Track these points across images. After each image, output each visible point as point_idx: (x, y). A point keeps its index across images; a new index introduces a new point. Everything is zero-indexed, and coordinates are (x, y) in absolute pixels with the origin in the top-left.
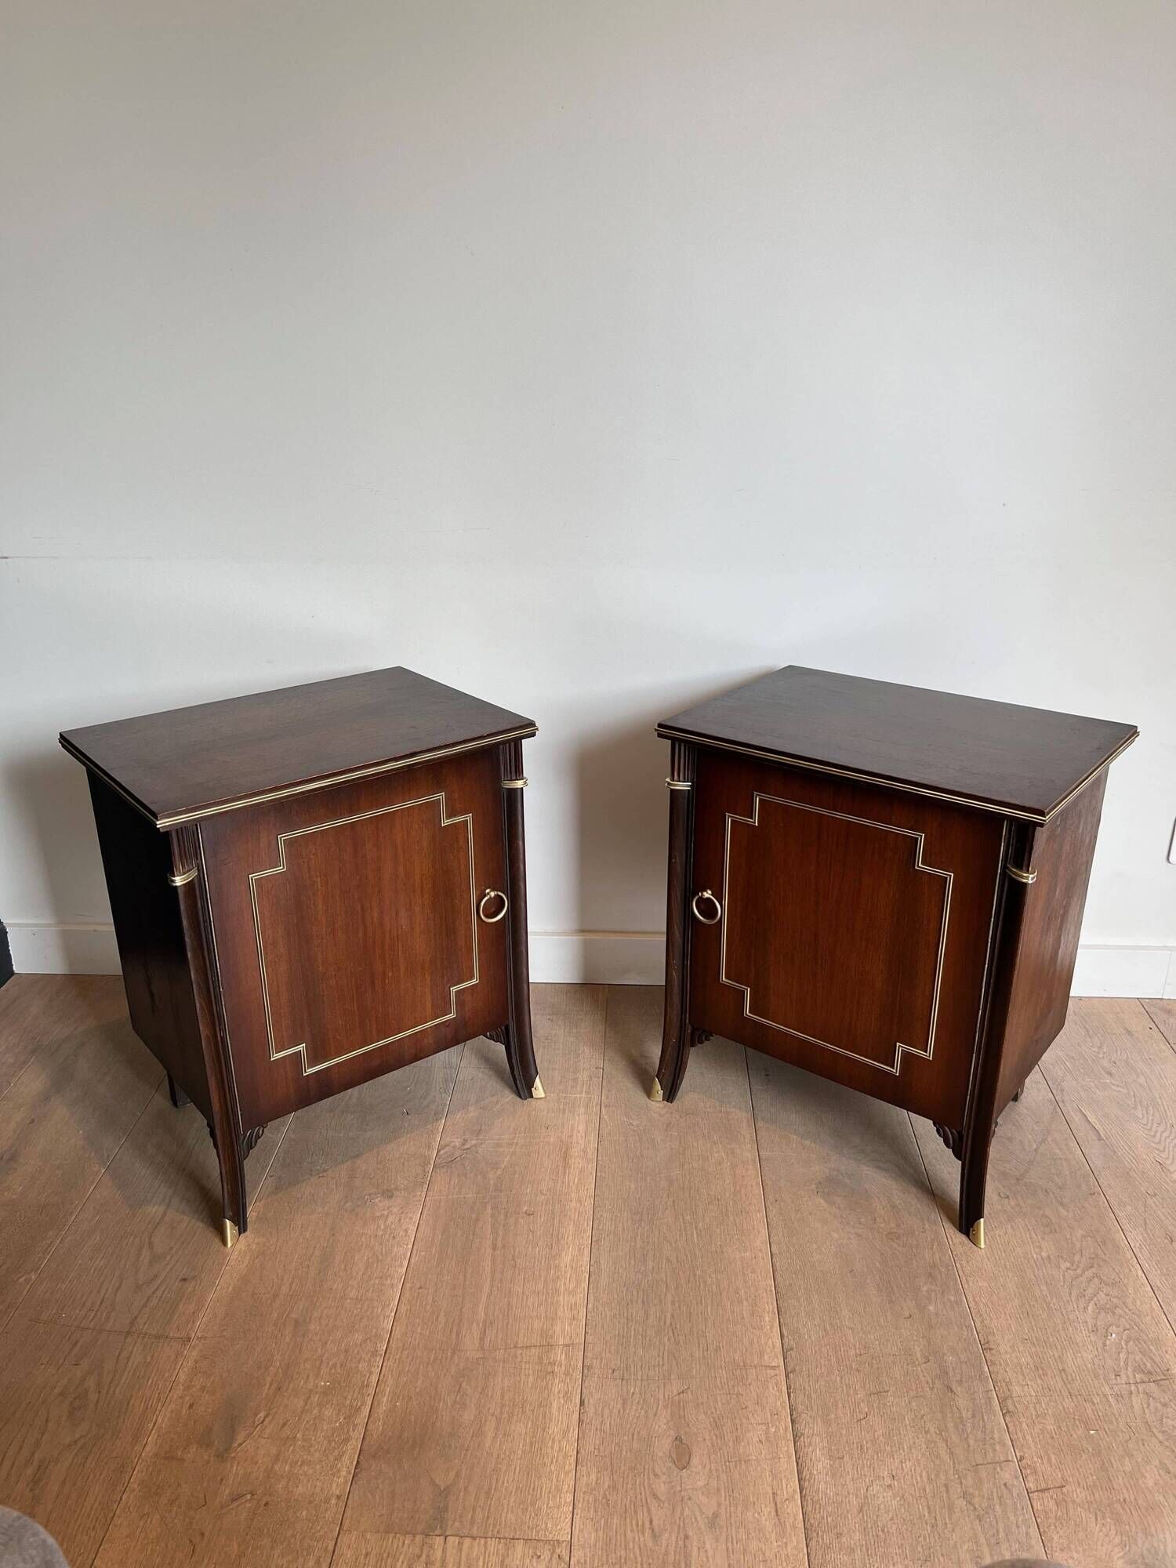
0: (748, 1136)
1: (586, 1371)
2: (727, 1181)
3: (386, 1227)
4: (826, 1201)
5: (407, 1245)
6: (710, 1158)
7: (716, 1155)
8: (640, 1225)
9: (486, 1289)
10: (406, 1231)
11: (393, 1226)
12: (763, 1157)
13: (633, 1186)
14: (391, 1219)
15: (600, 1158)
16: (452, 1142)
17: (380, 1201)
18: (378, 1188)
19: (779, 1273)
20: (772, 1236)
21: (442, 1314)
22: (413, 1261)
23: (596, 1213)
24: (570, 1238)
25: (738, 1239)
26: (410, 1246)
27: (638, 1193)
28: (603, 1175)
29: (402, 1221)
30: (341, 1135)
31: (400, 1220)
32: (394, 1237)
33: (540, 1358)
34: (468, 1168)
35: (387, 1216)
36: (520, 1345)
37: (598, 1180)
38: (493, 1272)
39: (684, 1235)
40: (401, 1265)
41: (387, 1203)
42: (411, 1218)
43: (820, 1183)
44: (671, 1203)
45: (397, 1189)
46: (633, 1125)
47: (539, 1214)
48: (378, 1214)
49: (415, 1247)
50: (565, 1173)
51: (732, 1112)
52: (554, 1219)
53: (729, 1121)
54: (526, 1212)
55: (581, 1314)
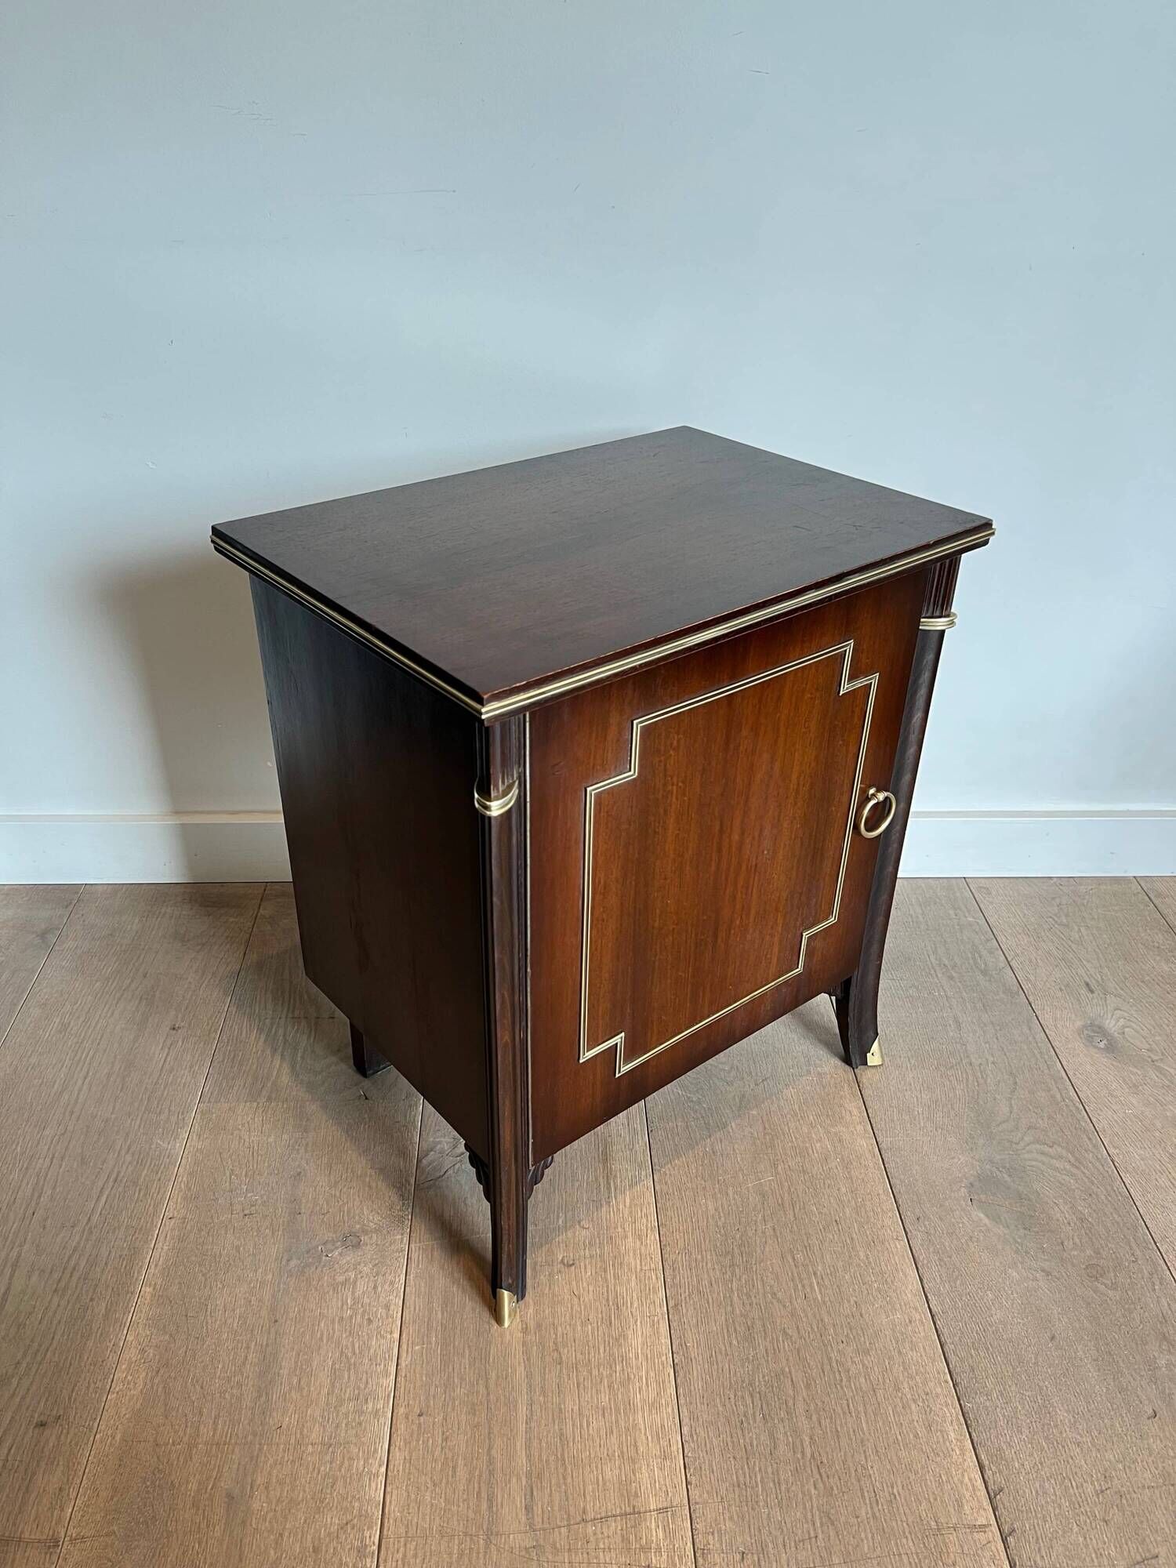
0: (855, 1112)
1: (700, 1560)
2: (843, 1190)
3: (356, 1301)
4: (987, 1216)
5: (391, 1333)
6: (811, 1152)
7: (818, 1145)
8: (733, 1273)
9: (523, 1411)
10: (387, 1307)
11: (366, 1300)
12: (883, 1146)
13: (711, 1207)
14: (361, 1286)
15: (655, 1160)
16: (440, 1142)
17: (340, 1254)
18: (335, 1232)
19: (949, 1348)
20: (925, 1281)
21: (461, 1462)
22: (403, 1364)
23: (666, 1256)
24: (635, 1305)
25: (879, 1290)
26: (396, 1335)
27: (720, 1218)
28: (665, 1188)
29: (380, 1289)
30: (271, 1140)
31: (375, 1287)
32: (370, 1321)
33: (625, 1539)
34: (467, 1188)
35: (355, 1282)
36: (590, 1515)
37: (659, 1198)
38: (530, 1376)
39: (800, 1286)
40: (387, 1374)
41: (350, 1257)
42: (392, 1283)
43: (972, 1185)
44: (772, 1233)
45: (365, 1232)
46: (692, 1101)
47: (582, 1264)
48: (341, 1279)
49: (404, 1336)
50: (609, 1189)
51: (825, 1073)
52: (605, 1271)
53: (824, 1087)
54: (562, 1261)
55: (674, 1448)
